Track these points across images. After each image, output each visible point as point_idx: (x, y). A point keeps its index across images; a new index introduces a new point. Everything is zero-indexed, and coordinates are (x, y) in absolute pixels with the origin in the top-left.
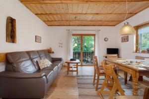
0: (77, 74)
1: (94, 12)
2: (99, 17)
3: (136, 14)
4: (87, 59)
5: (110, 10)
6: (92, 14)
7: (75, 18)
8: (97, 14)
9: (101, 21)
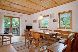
0: (11, 42)
1: (23, 5)
2: (24, 9)
3: (40, 11)
4: (14, 32)
5: (32, 6)
6: (21, 6)
7: (9, 5)
8: (25, 7)
9: (24, 11)
